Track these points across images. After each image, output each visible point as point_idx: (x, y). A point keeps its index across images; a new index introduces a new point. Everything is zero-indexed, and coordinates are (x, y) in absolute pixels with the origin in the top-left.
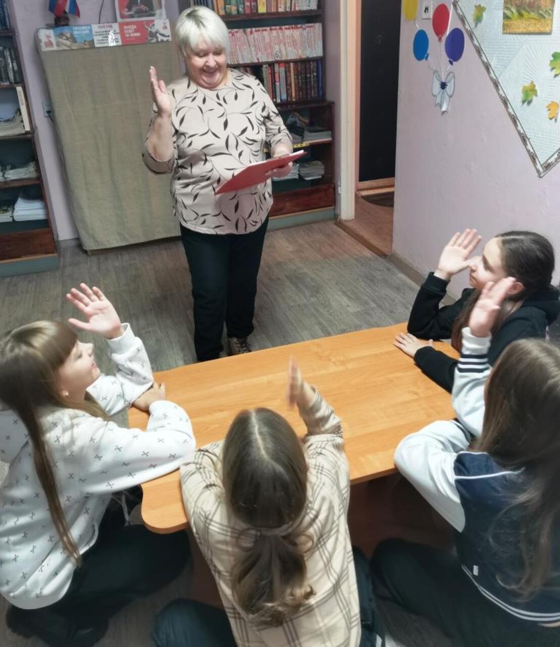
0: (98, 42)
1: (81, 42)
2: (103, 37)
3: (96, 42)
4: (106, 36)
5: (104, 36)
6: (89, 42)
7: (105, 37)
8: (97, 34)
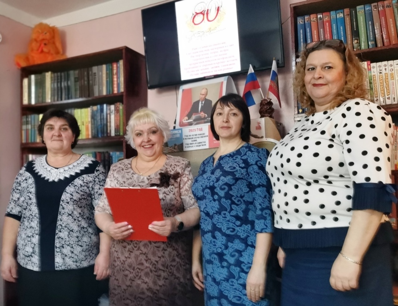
0: (186, 146)
1: (172, 146)
2: (192, 141)
3: (184, 145)
4: (195, 139)
5: (194, 139)
6: (178, 146)
7: (194, 141)
8: (187, 137)
